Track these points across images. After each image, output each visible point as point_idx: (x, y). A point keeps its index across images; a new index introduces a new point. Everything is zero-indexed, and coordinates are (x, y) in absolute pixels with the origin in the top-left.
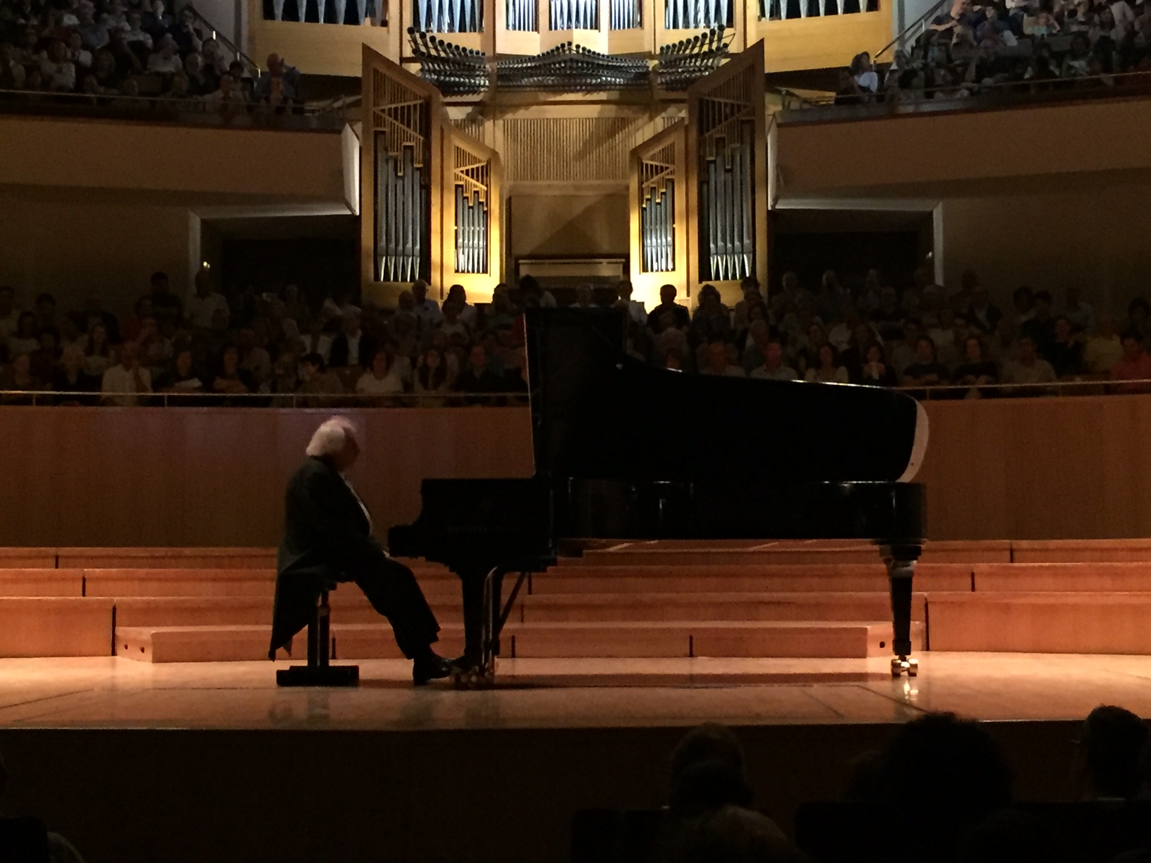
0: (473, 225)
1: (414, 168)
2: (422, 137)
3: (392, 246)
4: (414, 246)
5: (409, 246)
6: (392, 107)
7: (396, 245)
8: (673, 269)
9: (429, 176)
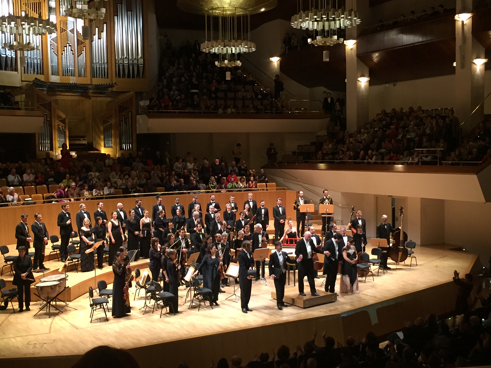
0: (62, 135)
1: (47, 120)
2: (49, 112)
3: (43, 141)
4: (48, 141)
5: (47, 141)
6: (41, 103)
7: (44, 141)
8: (112, 147)
9: (51, 123)
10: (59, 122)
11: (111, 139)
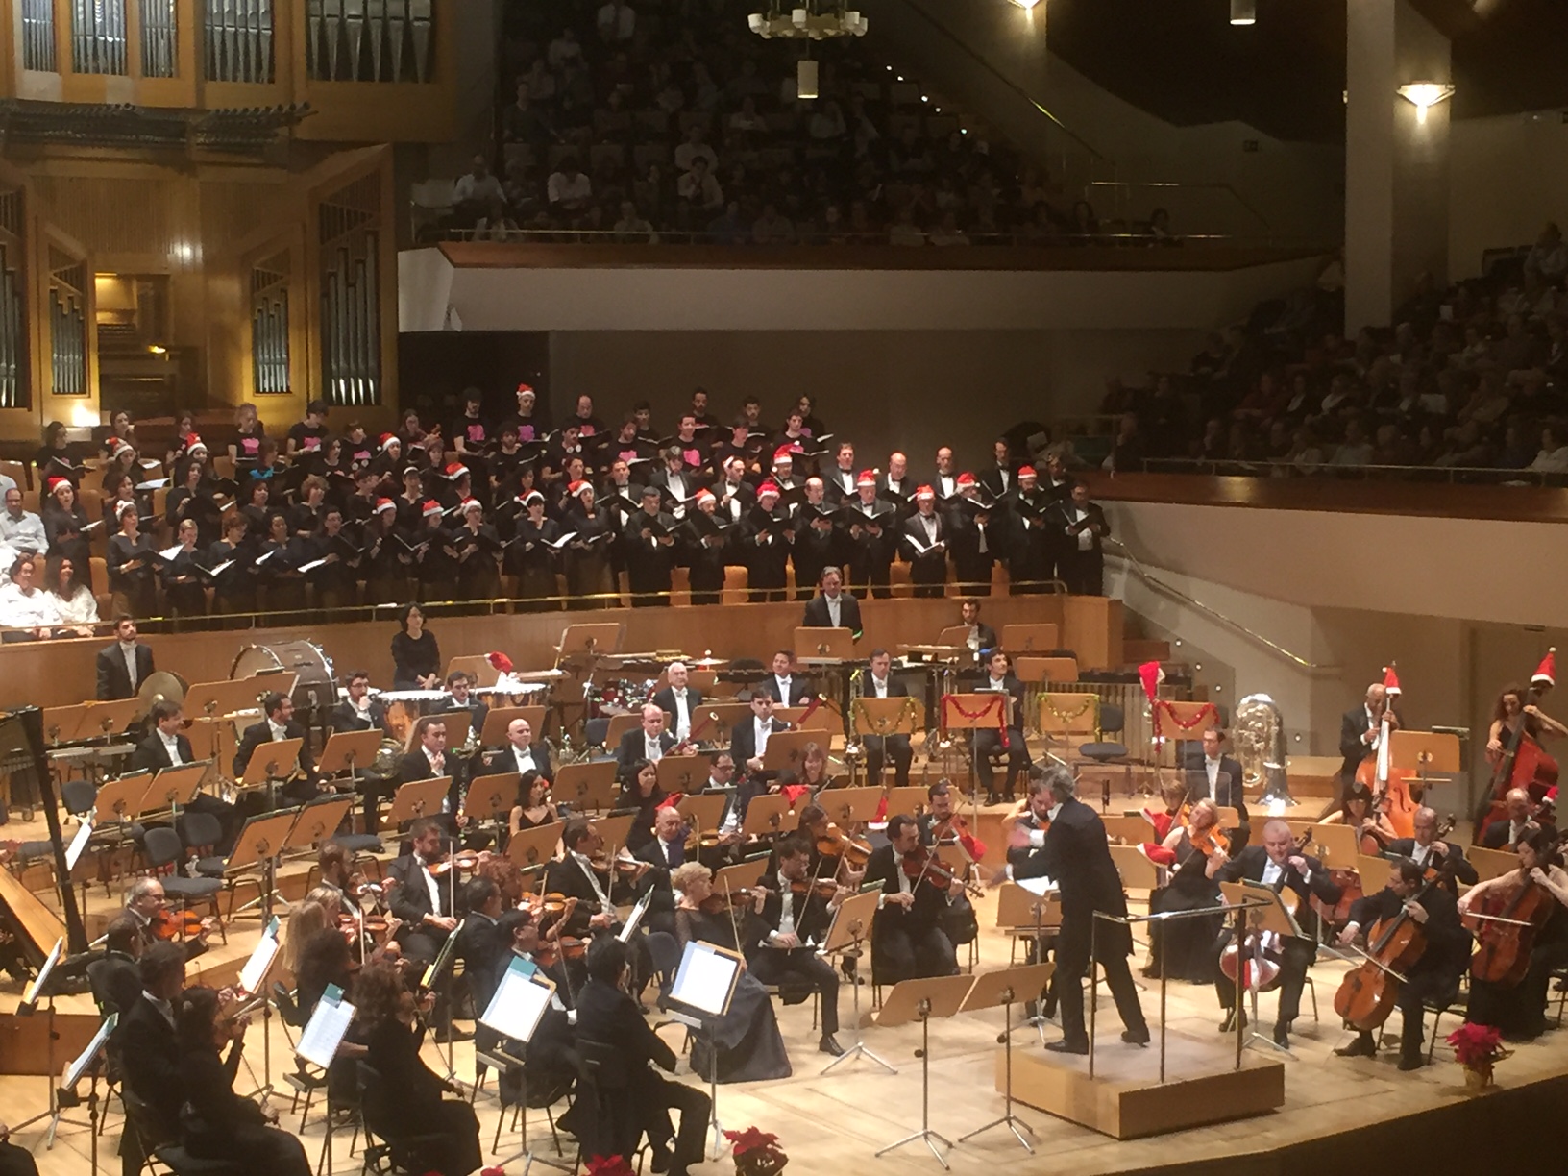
0: (68, 337)
1: (5, 272)
2: (14, 236)
4: (8, 364)
5: (4, 364)
8: (288, 391)
9: (24, 283)
10: (57, 279)
11: (284, 356)
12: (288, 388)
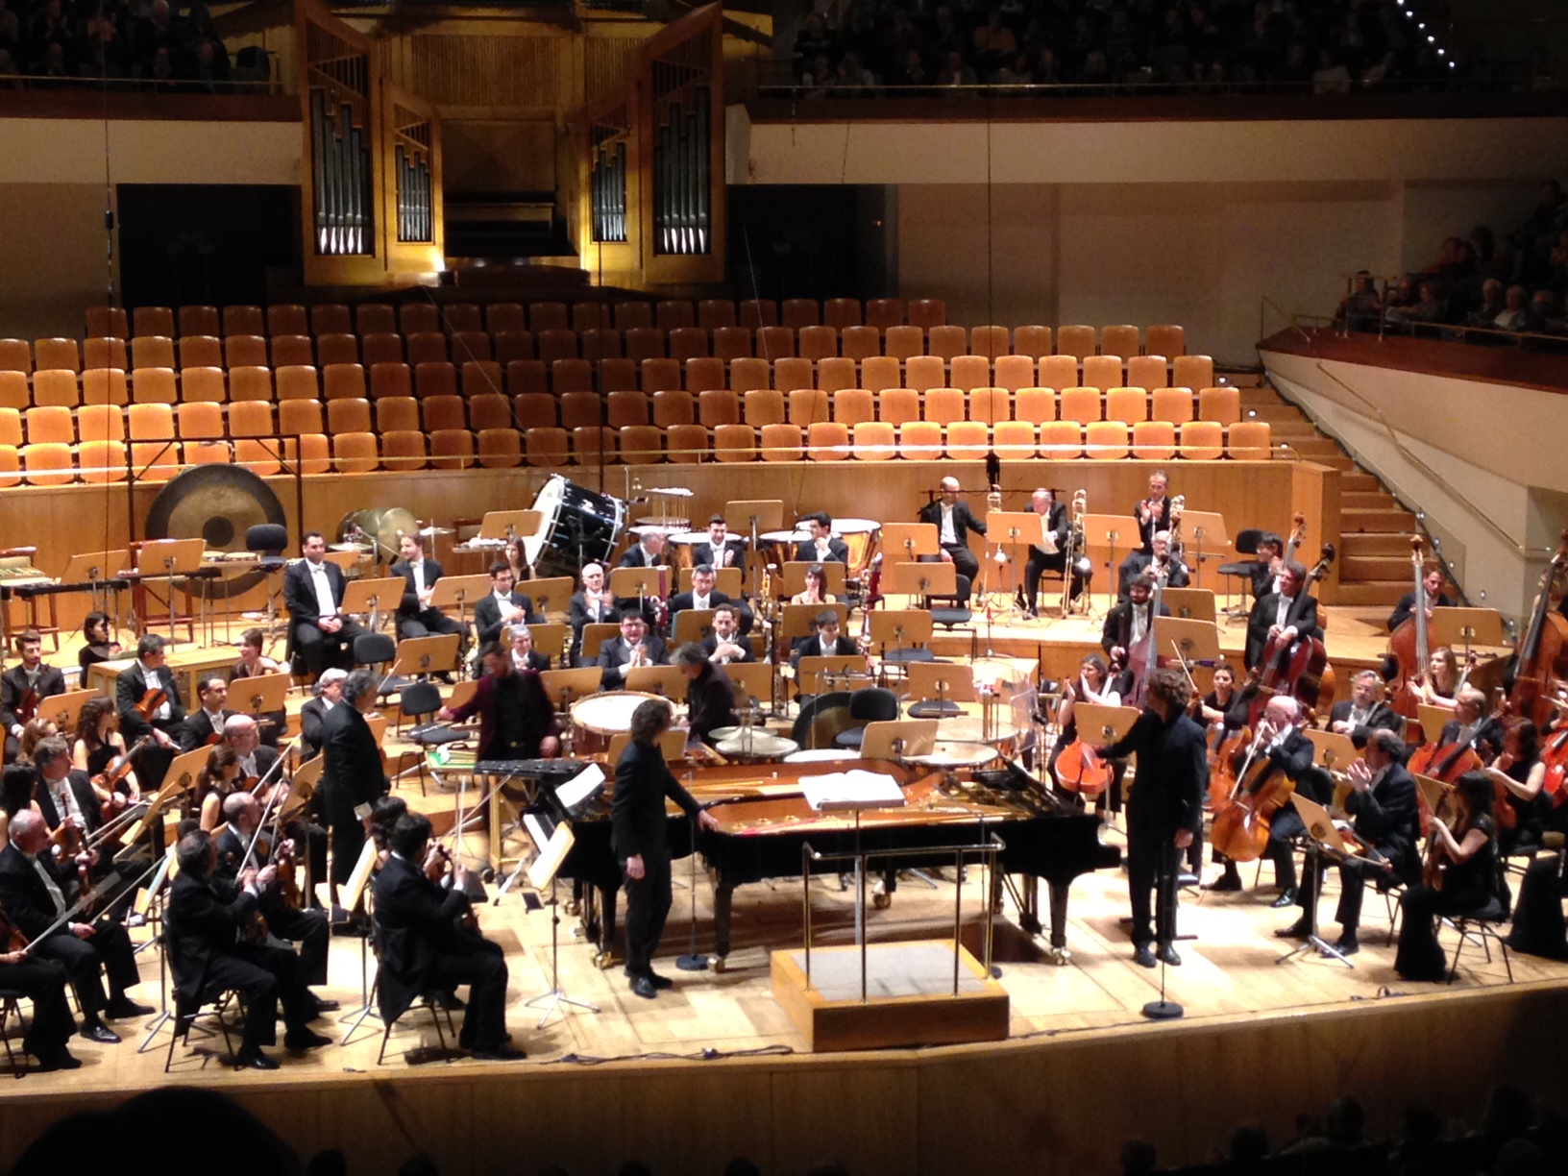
0: (415, 189)
1: (353, 130)
2: (361, 97)
3: (332, 215)
4: (355, 214)
5: (350, 215)
6: (328, 61)
7: (337, 214)
8: (625, 239)
9: (369, 141)
10: (403, 136)
11: (621, 206)
12: (624, 236)
